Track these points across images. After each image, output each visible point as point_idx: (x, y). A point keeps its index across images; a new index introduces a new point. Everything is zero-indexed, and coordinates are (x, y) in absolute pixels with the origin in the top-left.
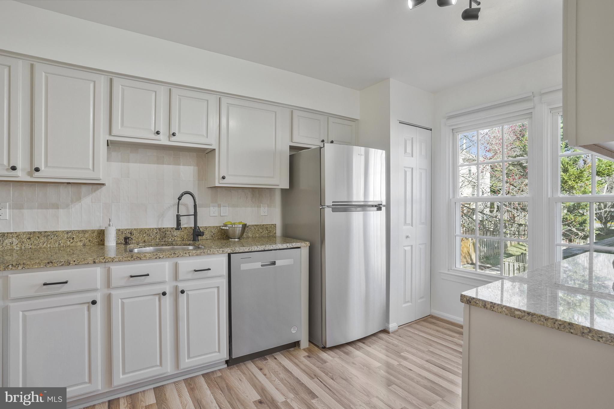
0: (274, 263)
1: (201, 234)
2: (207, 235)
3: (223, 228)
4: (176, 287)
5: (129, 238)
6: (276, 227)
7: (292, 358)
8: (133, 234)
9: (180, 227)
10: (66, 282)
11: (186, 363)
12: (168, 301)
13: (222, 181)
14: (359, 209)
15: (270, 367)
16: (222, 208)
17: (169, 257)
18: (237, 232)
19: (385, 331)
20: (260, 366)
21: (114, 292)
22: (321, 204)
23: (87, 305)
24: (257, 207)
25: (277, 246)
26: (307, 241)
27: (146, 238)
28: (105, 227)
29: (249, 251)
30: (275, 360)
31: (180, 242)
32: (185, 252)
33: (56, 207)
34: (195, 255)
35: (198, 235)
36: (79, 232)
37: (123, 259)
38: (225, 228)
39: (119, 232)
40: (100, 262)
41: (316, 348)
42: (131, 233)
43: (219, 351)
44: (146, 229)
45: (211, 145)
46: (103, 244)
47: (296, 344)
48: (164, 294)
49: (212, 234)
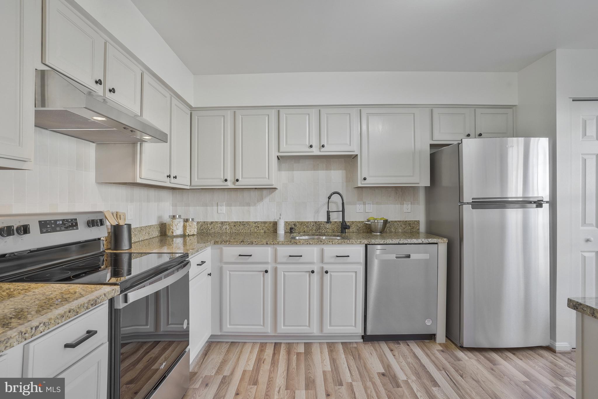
0: (408, 256)
1: (348, 227)
2: (353, 229)
3: (366, 223)
4: (322, 268)
5: (293, 228)
6: (419, 223)
7: (425, 348)
8: (296, 226)
9: (330, 221)
10: (251, 256)
11: (329, 329)
12: (315, 277)
13: (363, 182)
14: (517, 205)
15: (400, 350)
16: (367, 205)
17: (317, 244)
18: (379, 227)
19: (550, 349)
20: (392, 348)
21: (279, 266)
22: (460, 201)
23: (263, 273)
24: (401, 204)
25: (412, 241)
26: (445, 237)
27: (306, 229)
28: (277, 220)
29: (384, 243)
30: (407, 346)
31: (331, 233)
32: (329, 241)
33: (249, 205)
34: (337, 243)
35: (345, 228)
36: (262, 222)
37: (285, 242)
38: (368, 223)
39: (286, 223)
40: (271, 244)
41: (453, 346)
42: (295, 225)
43: (355, 326)
44: (305, 222)
45: (354, 151)
46: (276, 232)
47: (432, 337)
48: (313, 272)
49: (358, 228)
